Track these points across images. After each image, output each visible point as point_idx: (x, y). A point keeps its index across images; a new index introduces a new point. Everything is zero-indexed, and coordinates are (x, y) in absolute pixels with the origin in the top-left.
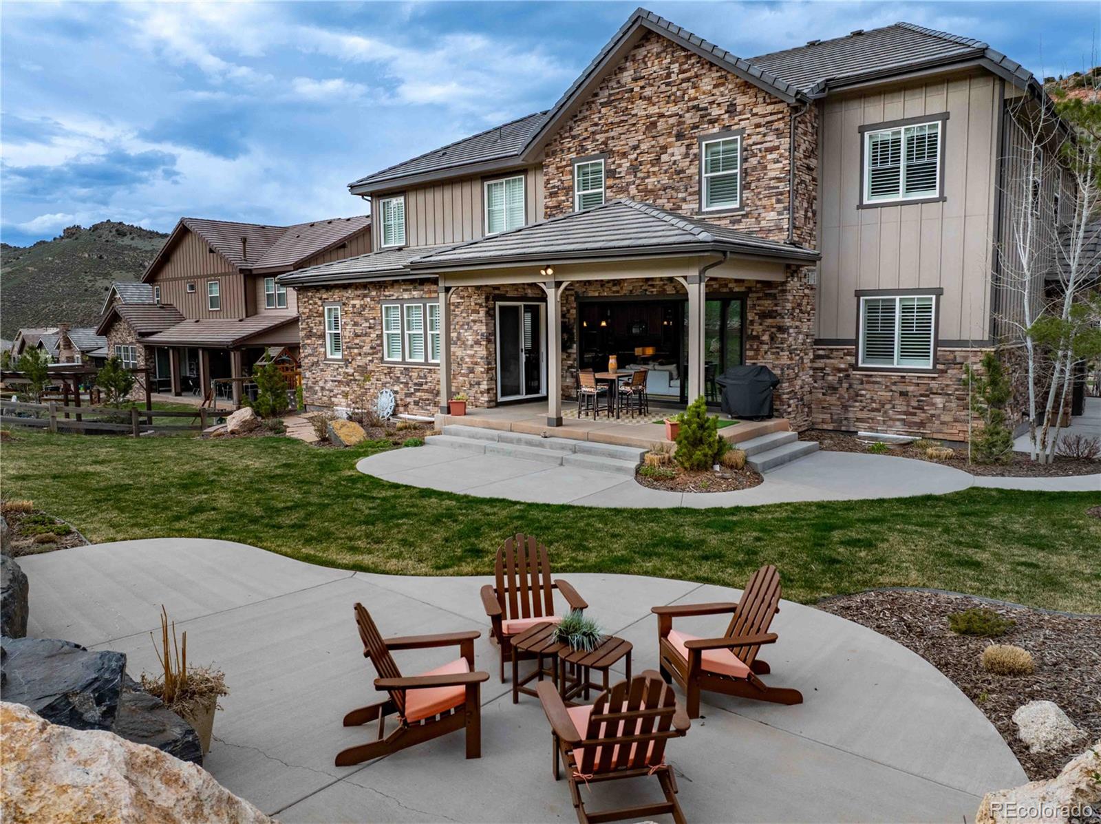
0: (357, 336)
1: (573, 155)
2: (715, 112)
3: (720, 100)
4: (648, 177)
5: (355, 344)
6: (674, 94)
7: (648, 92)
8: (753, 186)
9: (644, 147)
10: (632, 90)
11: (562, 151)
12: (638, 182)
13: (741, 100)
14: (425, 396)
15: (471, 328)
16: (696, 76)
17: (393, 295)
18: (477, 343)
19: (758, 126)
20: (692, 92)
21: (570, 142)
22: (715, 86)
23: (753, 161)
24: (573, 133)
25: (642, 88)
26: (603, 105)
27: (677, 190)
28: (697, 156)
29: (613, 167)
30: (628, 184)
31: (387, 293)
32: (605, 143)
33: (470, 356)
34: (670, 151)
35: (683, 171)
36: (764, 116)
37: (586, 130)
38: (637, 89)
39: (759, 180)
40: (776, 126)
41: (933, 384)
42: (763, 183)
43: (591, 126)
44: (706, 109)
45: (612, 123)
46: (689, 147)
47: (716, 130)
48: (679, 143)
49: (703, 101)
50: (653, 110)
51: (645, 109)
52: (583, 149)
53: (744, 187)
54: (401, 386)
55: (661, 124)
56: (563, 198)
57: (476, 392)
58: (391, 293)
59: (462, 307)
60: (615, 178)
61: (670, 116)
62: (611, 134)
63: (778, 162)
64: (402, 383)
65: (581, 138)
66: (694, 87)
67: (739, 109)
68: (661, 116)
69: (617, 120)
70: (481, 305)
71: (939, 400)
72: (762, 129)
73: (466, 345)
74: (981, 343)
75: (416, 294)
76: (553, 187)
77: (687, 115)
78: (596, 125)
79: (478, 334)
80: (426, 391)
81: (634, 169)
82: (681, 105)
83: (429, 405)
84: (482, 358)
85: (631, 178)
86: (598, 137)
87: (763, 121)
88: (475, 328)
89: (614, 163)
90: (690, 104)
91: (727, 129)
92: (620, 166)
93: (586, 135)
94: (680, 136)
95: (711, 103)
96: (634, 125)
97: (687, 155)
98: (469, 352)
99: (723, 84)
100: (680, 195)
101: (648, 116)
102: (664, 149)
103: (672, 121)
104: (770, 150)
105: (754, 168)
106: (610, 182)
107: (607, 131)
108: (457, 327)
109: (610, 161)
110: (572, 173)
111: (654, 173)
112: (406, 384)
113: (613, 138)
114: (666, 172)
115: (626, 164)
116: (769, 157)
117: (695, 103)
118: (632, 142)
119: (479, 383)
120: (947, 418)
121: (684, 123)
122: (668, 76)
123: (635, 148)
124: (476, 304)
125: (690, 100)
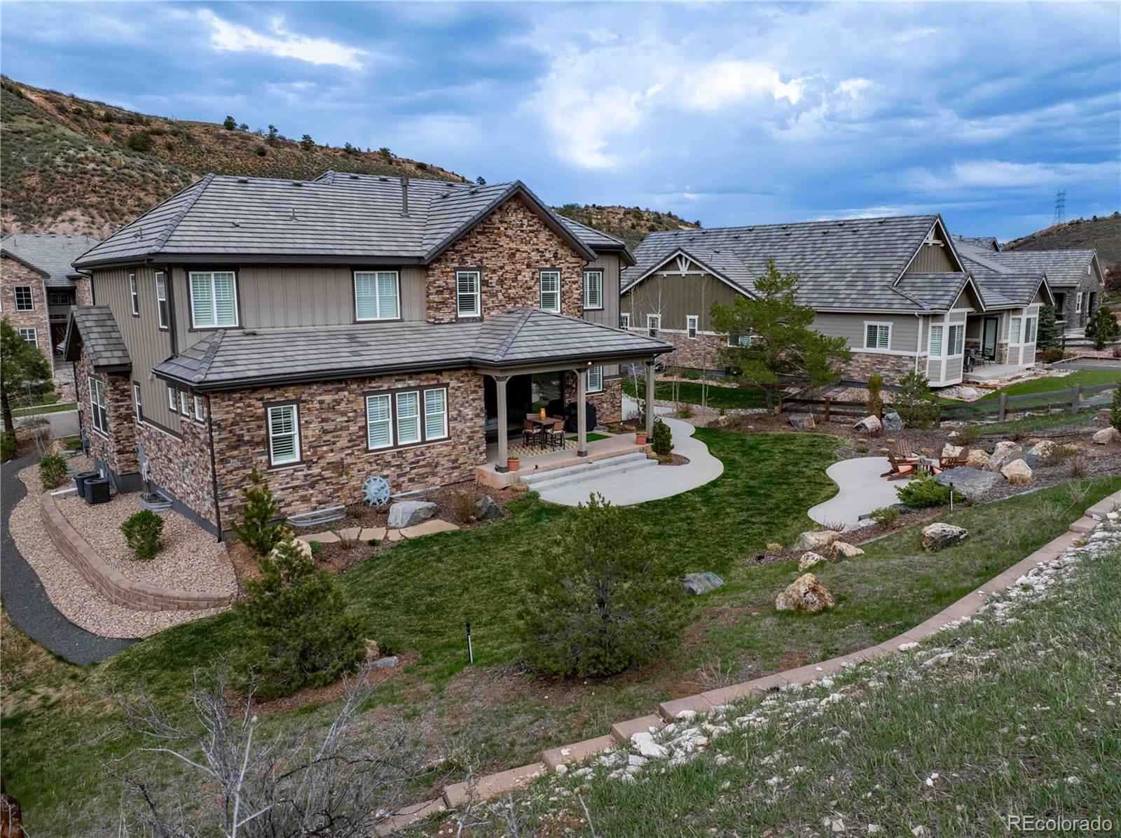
0: (325, 432)
1: (456, 265)
2: (548, 255)
3: (550, 249)
4: (510, 289)
5: (324, 442)
6: (525, 238)
7: (510, 232)
8: (567, 301)
9: (507, 268)
10: (499, 229)
11: (447, 260)
12: (503, 291)
13: (560, 252)
14: (422, 471)
15: (470, 405)
16: (537, 231)
17: (381, 386)
18: (477, 416)
19: (568, 268)
20: (535, 239)
21: (453, 255)
22: (547, 240)
23: (567, 287)
24: (456, 248)
25: (506, 229)
26: (479, 233)
27: (527, 299)
28: (538, 280)
29: (486, 278)
30: (497, 291)
31: (374, 385)
32: (481, 261)
33: (469, 427)
34: (523, 274)
35: (530, 288)
36: (572, 263)
37: (467, 248)
38: (502, 229)
39: (569, 298)
40: (576, 269)
41: (603, 397)
42: (572, 300)
43: (471, 246)
44: (543, 252)
45: (486, 248)
46: (534, 273)
47: (548, 266)
48: (528, 270)
49: (542, 247)
50: (513, 245)
51: (508, 244)
52: (464, 262)
53: (562, 302)
54: (393, 469)
55: (518, 255)
56: (448, 296)
57: (476, 454)
58: (379, 384)
59: (462, 390)
60: (488, 286)
61: (523, 252)
62: (486, 255)
63: (577, 289)
64: (393, 466)
65: (463, 253)
66: (536, 237)
67: (559, 256)
68: (518, 250)
69: (490, 246)
70: (480, 387)
71: (605, 405)
72: (570, 270)
73: (465, 420)
74: (616, 376)
75: (412, 383)
76: (439, 287)
77: (533, 253)
78: (475, 246)
79: (477, 409)
80: (424, 466)
81: (501, 281)
82: (529, 246)
83: (427, 477)
84: (481, 427)
85: (499, 288)
86: (475, 255)
87: (571, 266)
88: (474, 404)
89: (487, 275)
90: (534, 247)
91: (553, 268)
92: (491, 278)
93: (466, 252)
94: (529, 266)
95: (546, 250)
96: (501, 252)
97: (533, 278)
98: (468, 424)
99: (551, 240)
100: (530, 303)
101: (510, 249)
102: (519, 272)
103: (525, 255)
104: (575, 282)
105: (567, 292)
106: (485, 289)
107: (482, 253)
108: (457, 406)
109: (485, 274)
110: (455, 277)
111: (514, 286)
112: (399, 466)
113: (487, 258)
114: (521, 287)
115: (495, 277)
116: (574, 286)
117: (537, 247)
118: (500, 264)
119: (478, 447)
120: (608, 413)
121: (531, 258)
122: (522, 225)
123: (502, 268)
124: (475, 386)
125: (534, 244)
